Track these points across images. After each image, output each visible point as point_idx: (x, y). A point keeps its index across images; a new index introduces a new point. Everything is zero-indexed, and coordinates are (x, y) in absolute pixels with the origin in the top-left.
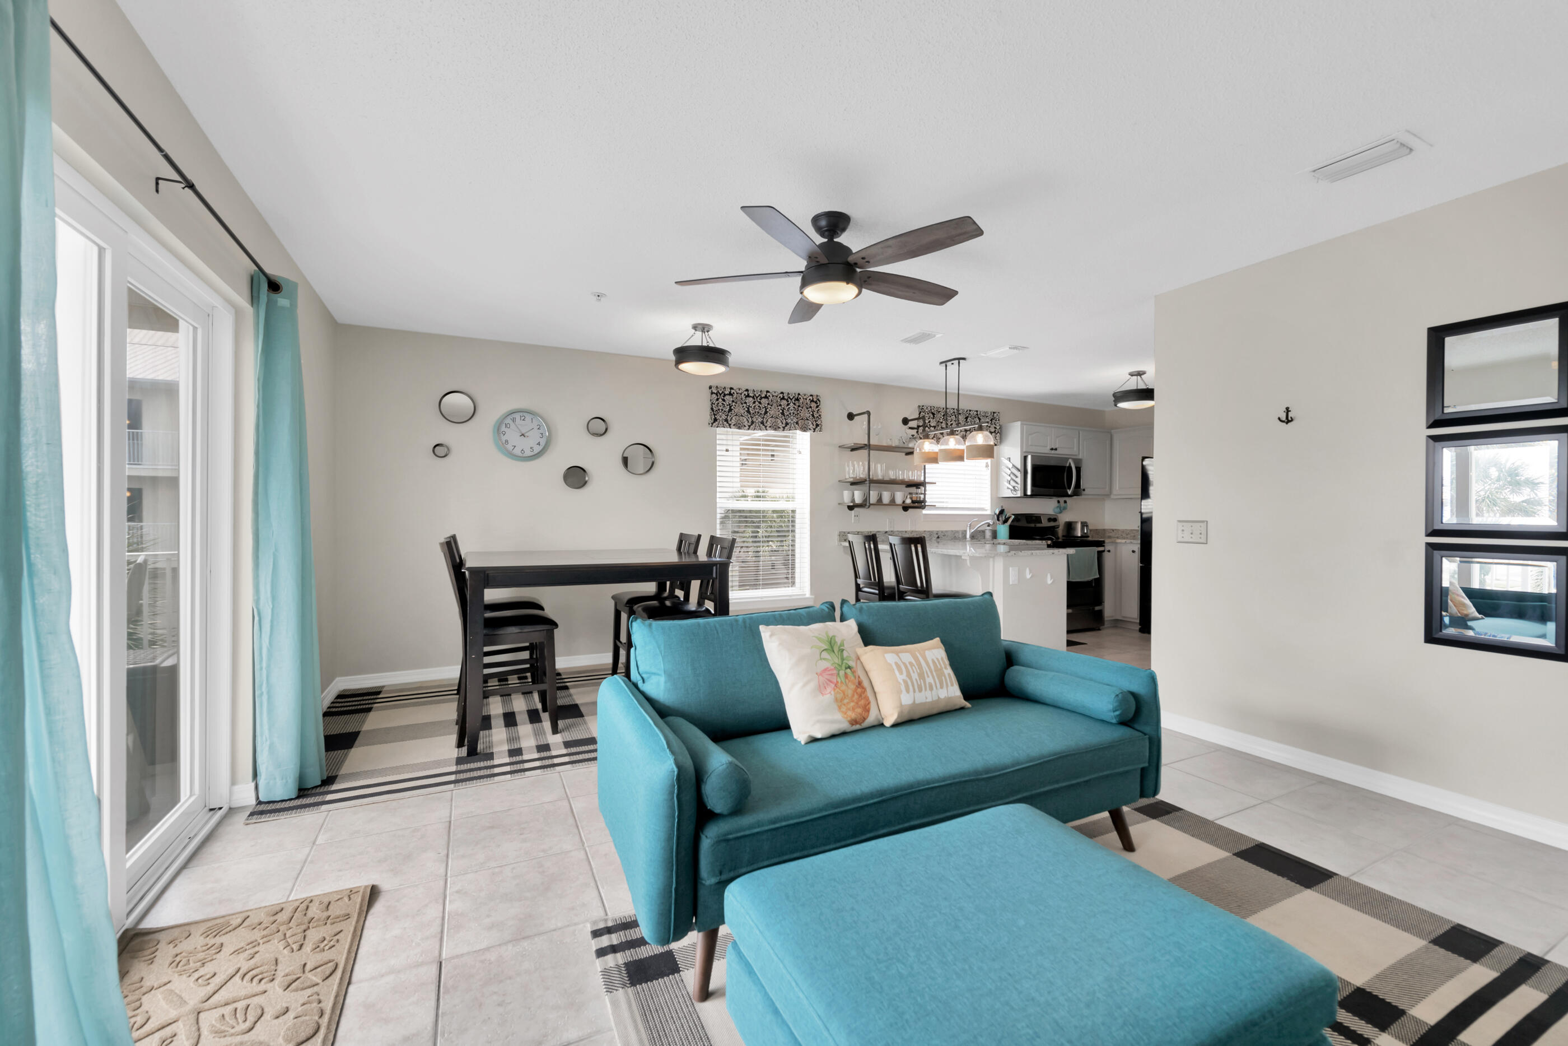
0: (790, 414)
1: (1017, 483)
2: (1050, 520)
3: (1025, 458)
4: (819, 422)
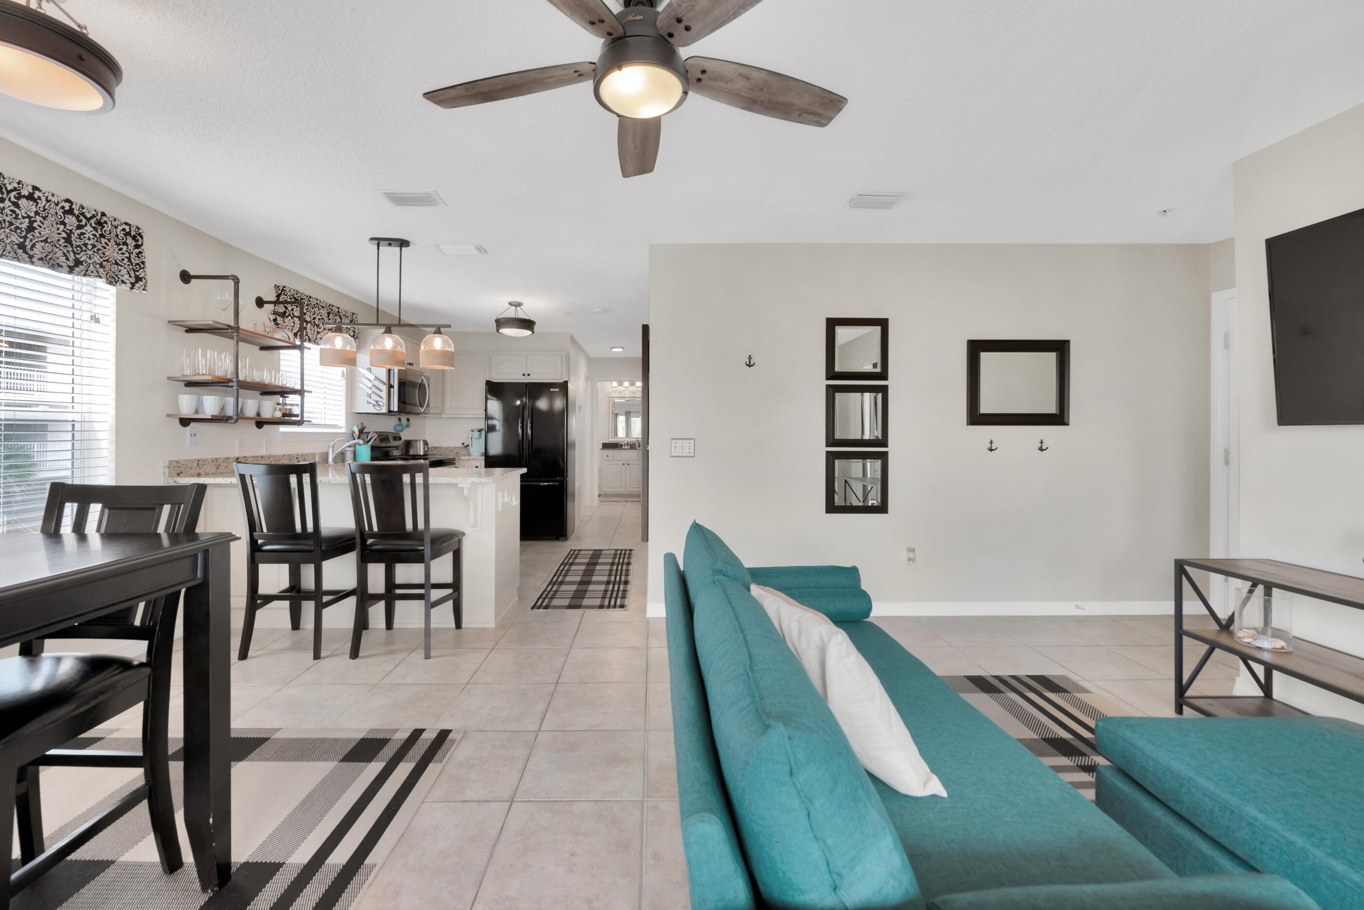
0: (85, 245)
1: (382, 398)
2: (394, 439)
3: (389, 371)
4: (141, 275)
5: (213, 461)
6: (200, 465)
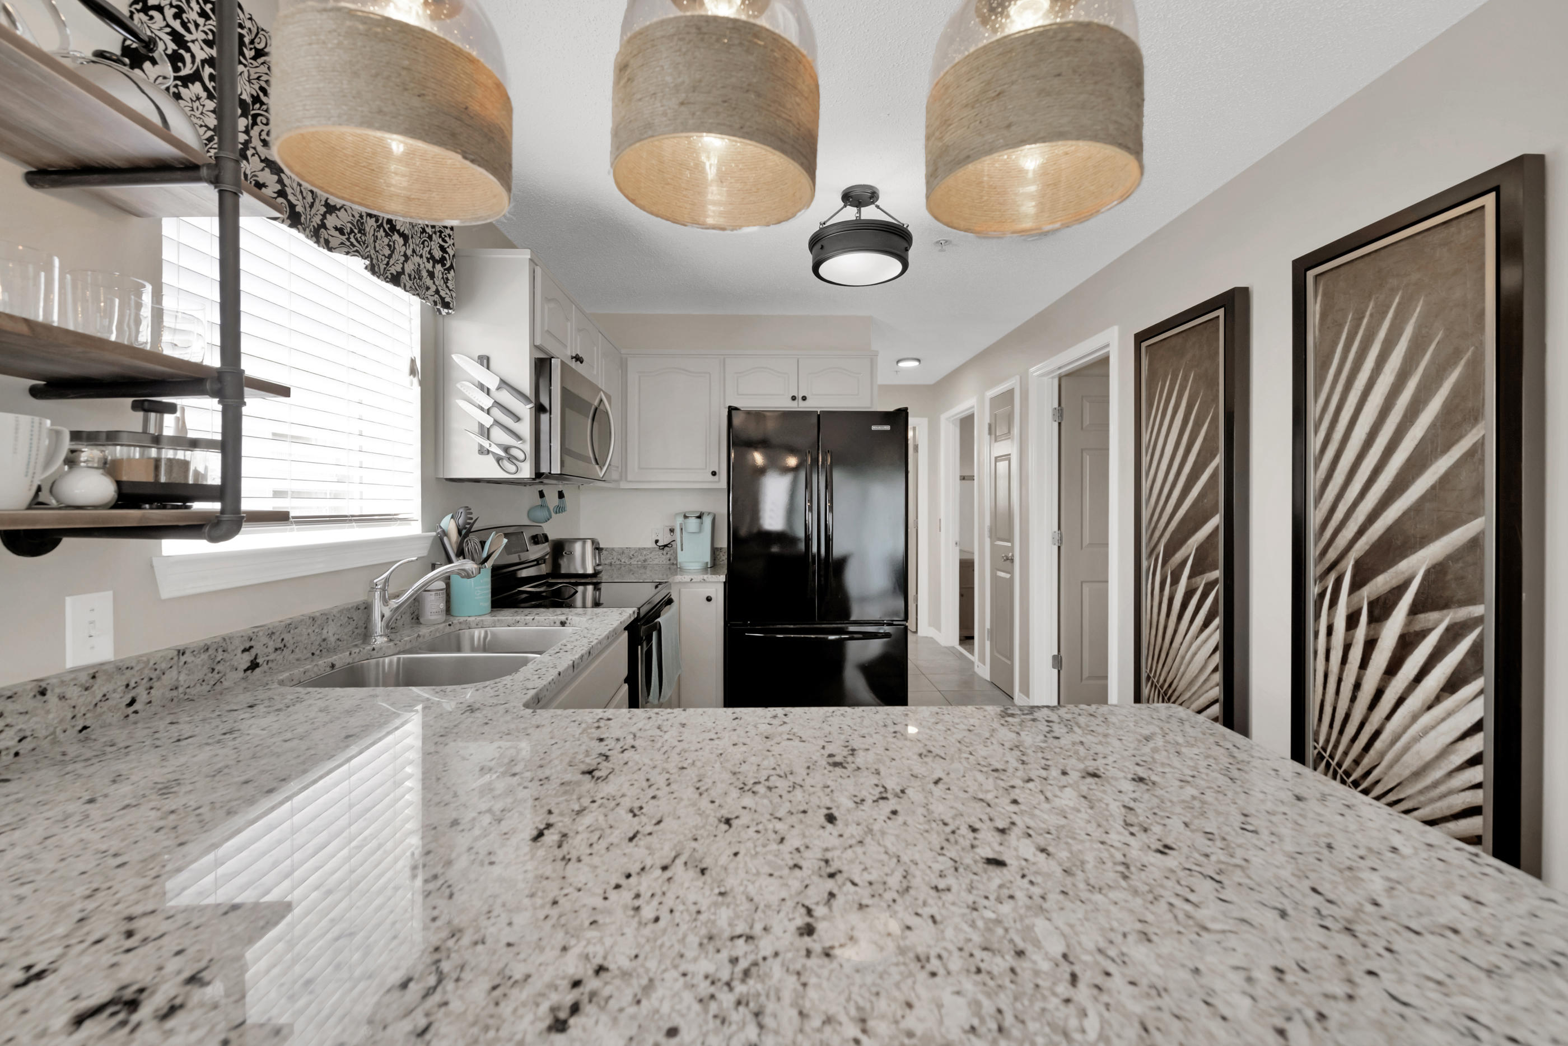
1: (519, 437)
2: (536, 540)
3: (543, 365)
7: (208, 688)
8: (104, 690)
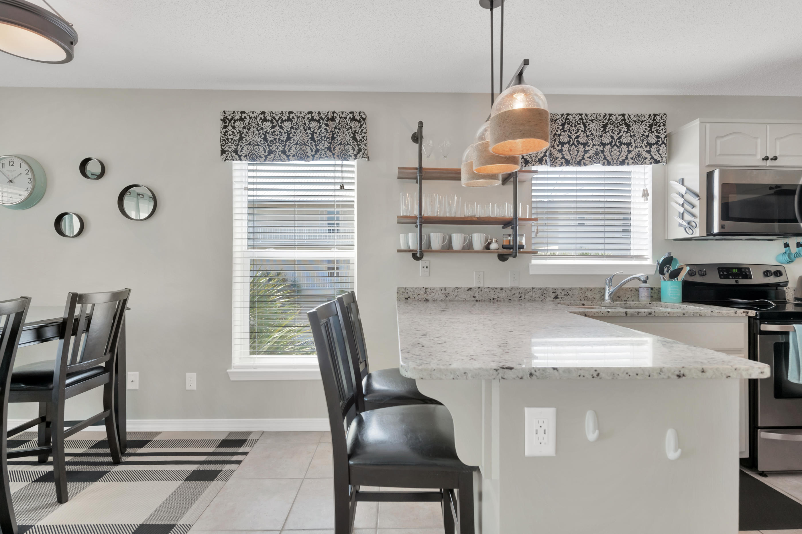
0: (321, 138)
1: (694, 215)
2: (767, 273)
3: (710, 176)
4: (362, 146)
5: (441, 290)
6: (428, 292)
7: (541, 300)
8: (514, 292)
